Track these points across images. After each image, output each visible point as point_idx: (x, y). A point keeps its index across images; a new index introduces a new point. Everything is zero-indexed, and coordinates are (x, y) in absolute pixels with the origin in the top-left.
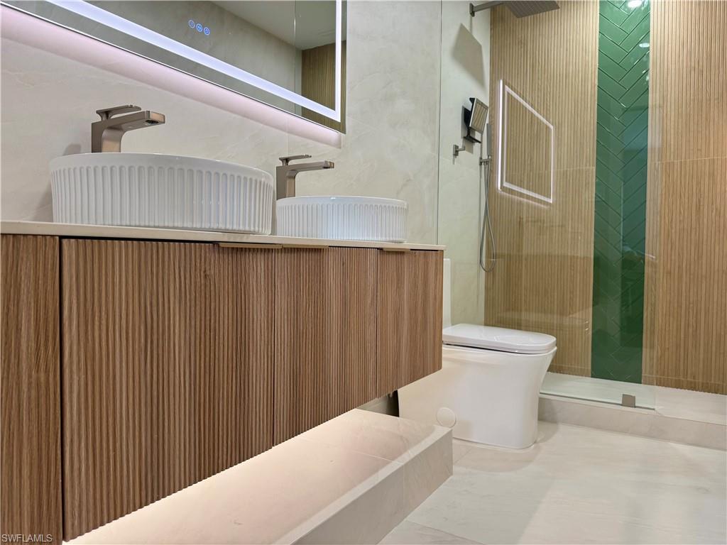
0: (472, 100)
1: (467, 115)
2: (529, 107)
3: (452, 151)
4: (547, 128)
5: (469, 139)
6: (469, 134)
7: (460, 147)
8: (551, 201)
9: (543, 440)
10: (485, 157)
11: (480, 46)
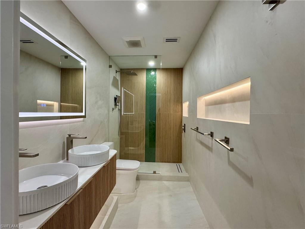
0: (117, 96)
1: (115, 99)
2: (130, 93)
3: (112, 110)
4: (133, 96)
5: (116, 105)
6: (116, 104)
7: (114, 108)
8: (133, 113)
9: (137, 188)
10: (119, 108)
11: (118, 80)
